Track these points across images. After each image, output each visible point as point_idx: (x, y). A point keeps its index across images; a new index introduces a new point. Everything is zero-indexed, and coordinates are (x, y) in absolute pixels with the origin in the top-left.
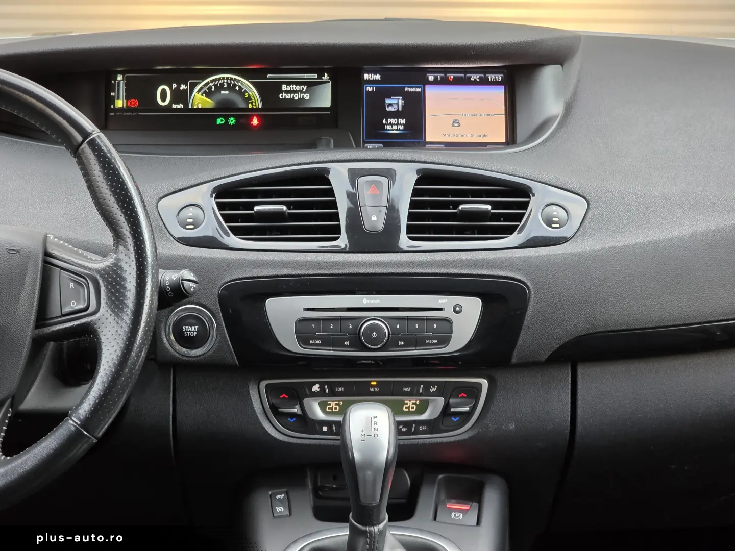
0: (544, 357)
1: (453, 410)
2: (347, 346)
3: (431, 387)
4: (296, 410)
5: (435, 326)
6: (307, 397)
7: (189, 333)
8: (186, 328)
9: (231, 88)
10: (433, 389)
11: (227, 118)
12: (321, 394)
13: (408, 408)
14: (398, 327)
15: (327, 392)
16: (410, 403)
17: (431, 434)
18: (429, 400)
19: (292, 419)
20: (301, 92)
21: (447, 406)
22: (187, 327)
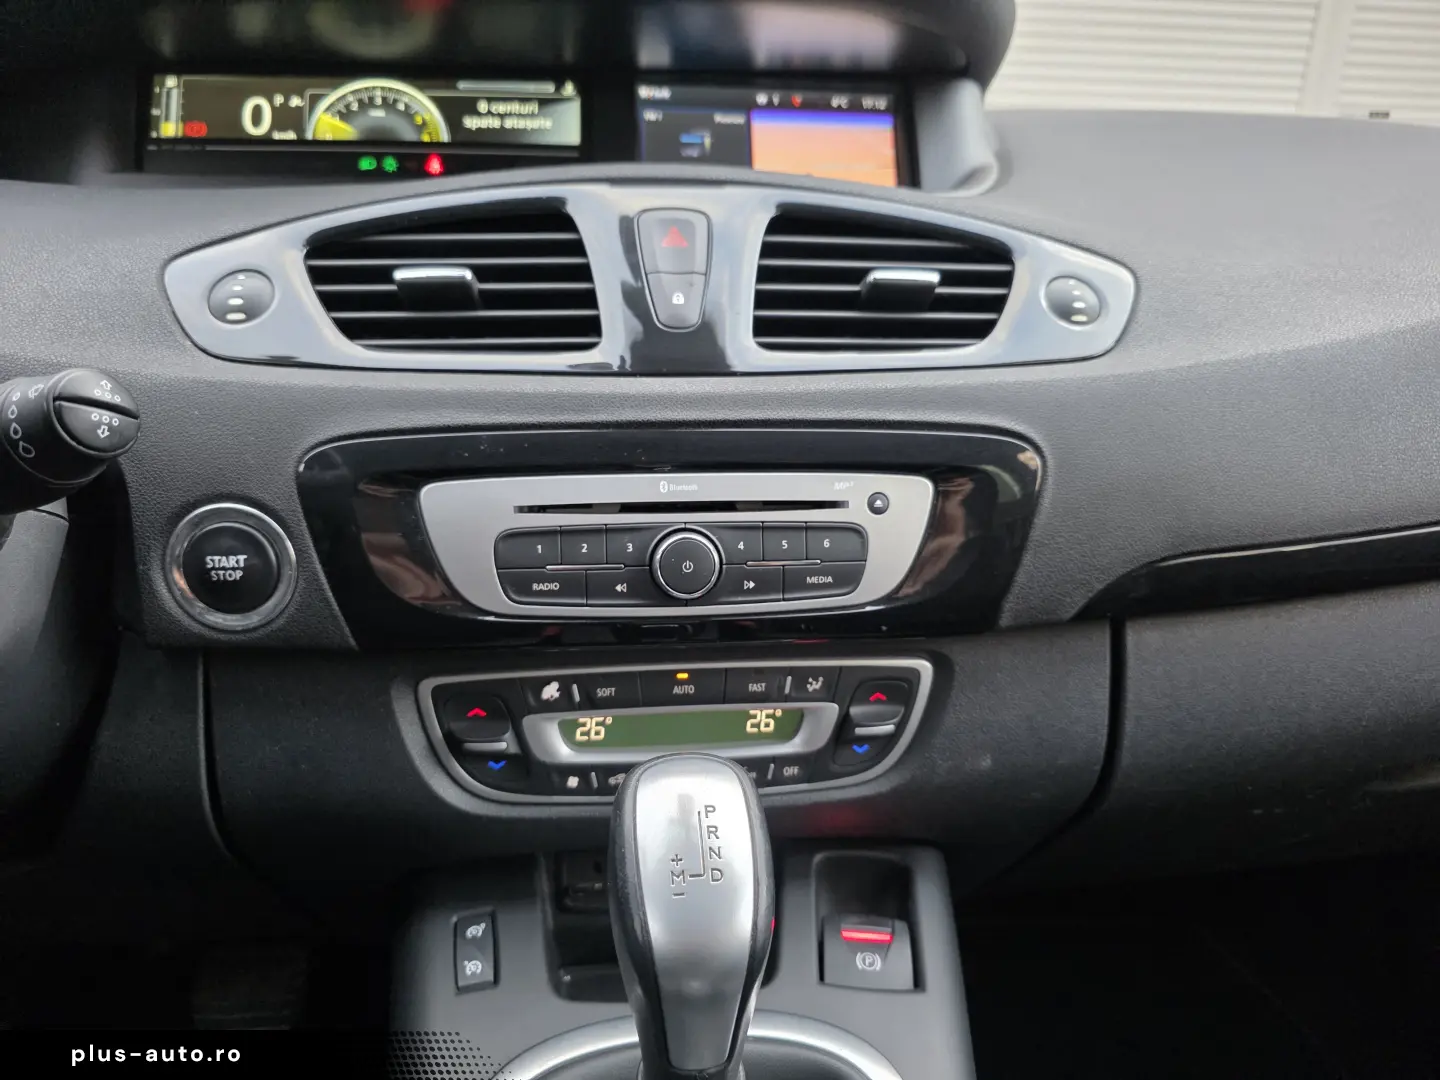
0: (1073, 612)
1: (859, 731)
2: (621, 595)
3: (810, 680)
4: (505, 744)
5: (826, 544)
6: (529, 713)
7: (221, 572)
8: (213, 561)
9: (389, 105)
10: (814, 686)
11: (379, 157)
12: (564, 703)
13: (757, 725)
14: (741, 546)
15: (577, 698)
16: (762, 718)
17: (809, 782)
18: (807, 708)
19: (497, 762)
21: (844, 723)
22: (216, 558)
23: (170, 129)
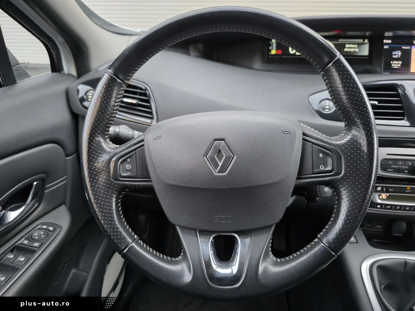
2: (406, 173)
6: (374, 193)
12: (381, 191)
15: (384, 190)
20: (355, 48)
23: (273, 52)
